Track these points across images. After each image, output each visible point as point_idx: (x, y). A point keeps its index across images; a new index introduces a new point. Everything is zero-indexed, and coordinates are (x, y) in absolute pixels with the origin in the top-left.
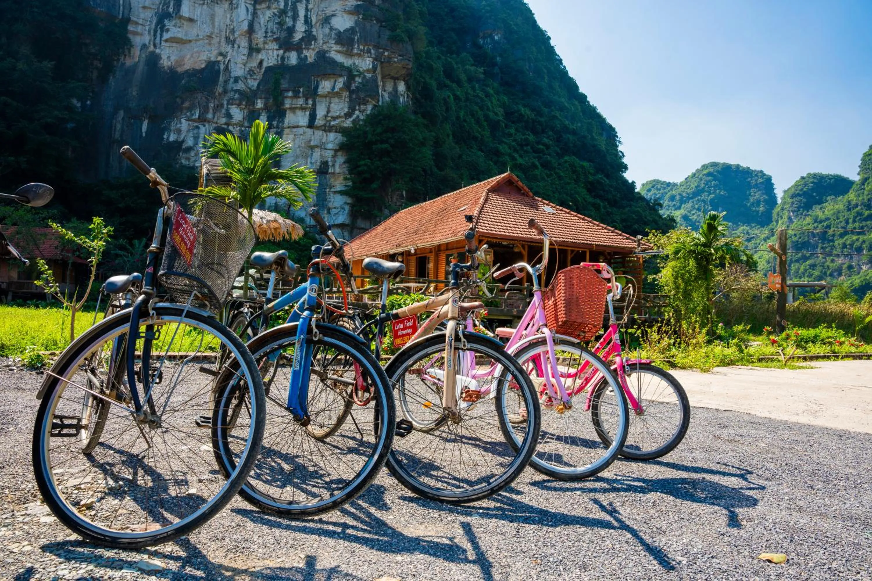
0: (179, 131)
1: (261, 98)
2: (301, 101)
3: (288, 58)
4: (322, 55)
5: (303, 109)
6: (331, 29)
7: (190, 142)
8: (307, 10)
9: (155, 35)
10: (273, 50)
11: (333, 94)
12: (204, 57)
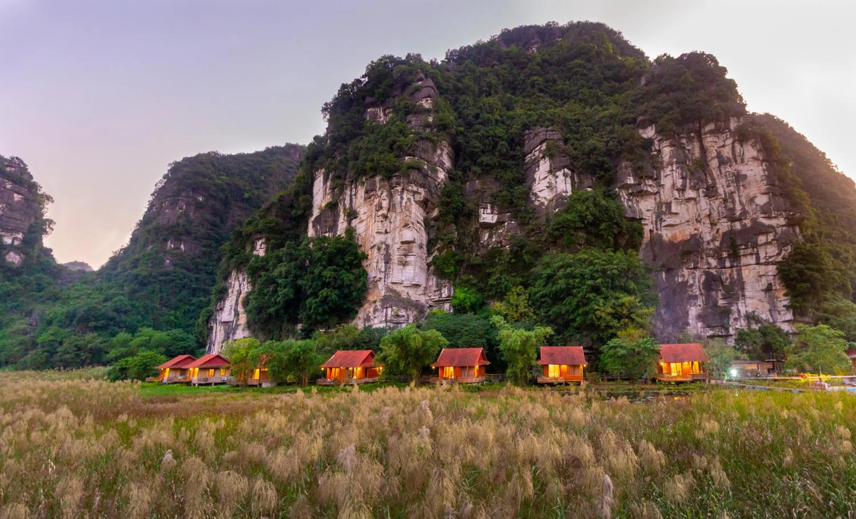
0: (683, 276)
1: (725, 251)
2: (750, 251)
3: (735, 226)
4: (754, 221)
5: (751, 254)
6: (757, 205)
7: (691, 282)
8: (739, 196)
9: (656, 224)
10: (724, 222)
11: (767, 243)
12: (687, 233)
